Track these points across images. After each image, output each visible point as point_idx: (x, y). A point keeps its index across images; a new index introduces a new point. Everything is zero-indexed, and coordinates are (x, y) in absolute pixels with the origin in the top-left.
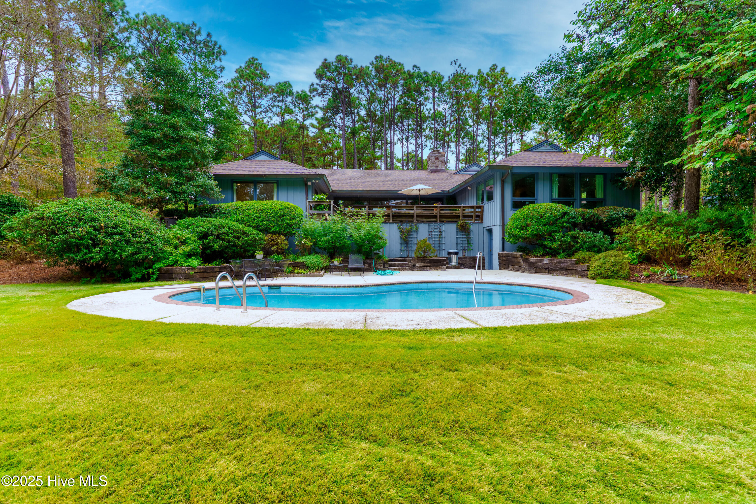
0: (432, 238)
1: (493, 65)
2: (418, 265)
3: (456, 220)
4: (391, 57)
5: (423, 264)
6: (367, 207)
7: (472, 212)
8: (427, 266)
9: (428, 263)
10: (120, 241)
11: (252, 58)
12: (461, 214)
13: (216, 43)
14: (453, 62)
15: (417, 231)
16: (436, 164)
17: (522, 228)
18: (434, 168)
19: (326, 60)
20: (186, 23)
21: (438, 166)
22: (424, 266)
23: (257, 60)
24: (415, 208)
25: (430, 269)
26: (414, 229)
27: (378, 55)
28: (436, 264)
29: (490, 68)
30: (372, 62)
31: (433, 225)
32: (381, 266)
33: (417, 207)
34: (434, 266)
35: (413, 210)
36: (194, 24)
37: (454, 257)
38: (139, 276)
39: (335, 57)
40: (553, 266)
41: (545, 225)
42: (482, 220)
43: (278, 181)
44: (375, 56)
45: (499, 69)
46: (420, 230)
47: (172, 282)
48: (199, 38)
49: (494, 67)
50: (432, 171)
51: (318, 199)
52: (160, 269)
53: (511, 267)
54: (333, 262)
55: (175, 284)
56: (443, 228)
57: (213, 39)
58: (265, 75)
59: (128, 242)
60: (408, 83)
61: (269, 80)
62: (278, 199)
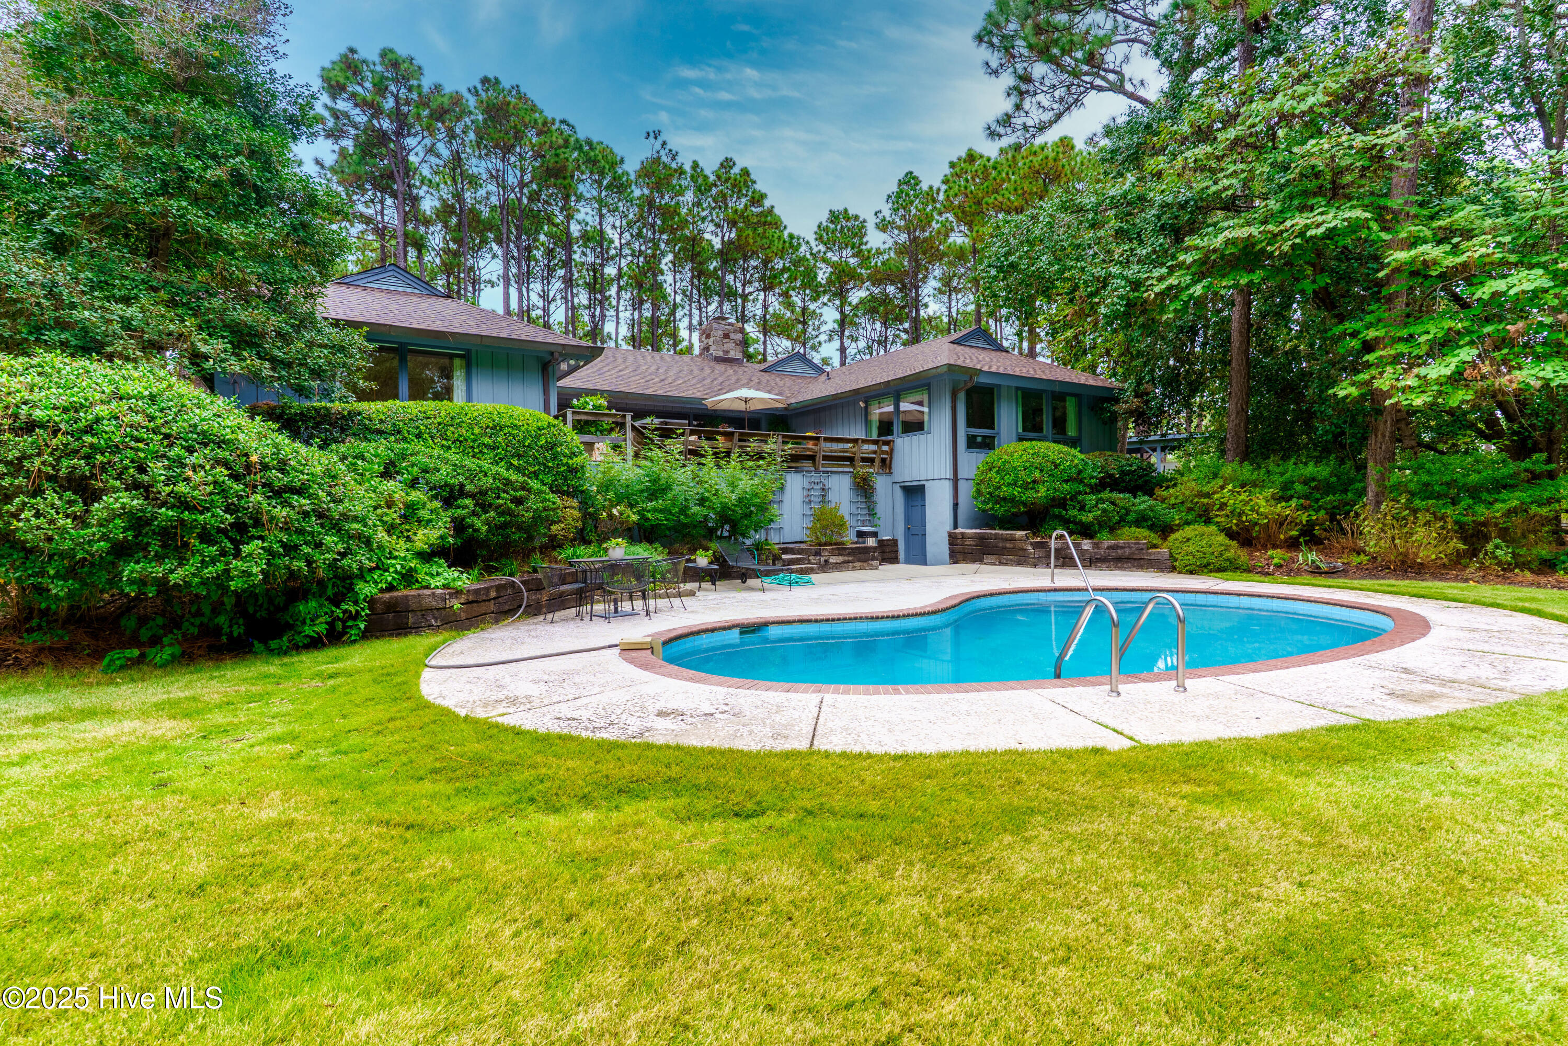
0: (810, 501)
1: (727, 160)
2: (833, 560)
4: (522, 90)
5: (841, 559)
7: (875, 452)
8: (849, 562)
9: (849, 554)
12: (857, 456)
14: (652, 134)
16: (726, 347)
17: (1026, 486)
18: (721, 354)
19: (352, 51)
21: (728, 352)
22: (844, 562)
25: (854, 568)
27: (491, 76)
29: (722, 165)
30: (475, 88)
31: (812, 477)
37: (871, 542)
39: (378, 51)
40: (1101, 553)
41: (1066, 481)
42: (890, 468)
43: (469, 351)
44: (481, 75)
45: (736, 170)
46: (788, 486)
49: (727, 164)
50: (719, 360)
51: (595, 407)
52: (370, 602)
53: (989, 559)
54: (694, 561)
56: (824, 483)
60: (562, 156)
62: (469, 399)
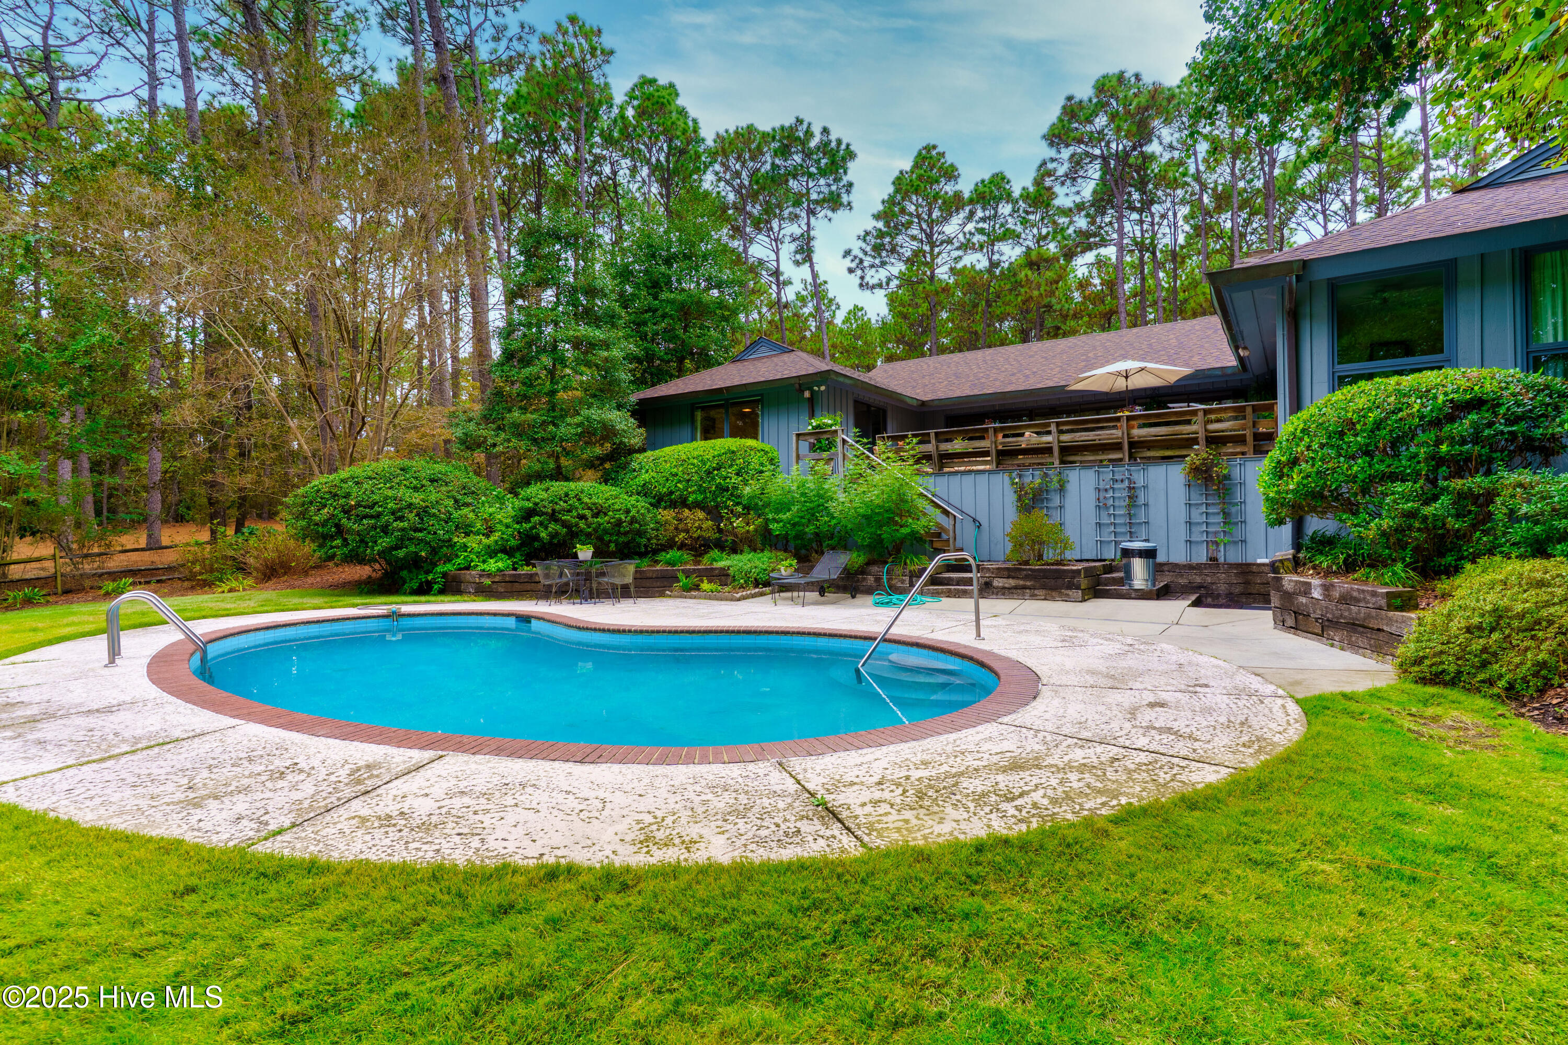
0: (1107, 507)
2: (998, 583)
3: (1184, 453)
5: (1012, 582)
6: (932, 436)
7: (1242, 426)
8: (1024, 588)
9: (1026, 578)
10: (374, 527)
11: (925, 148)
12: (1201, 436)
13: (839, 142)
15: (1062, 489)
20: (787, 124)
22: (1016, 588)
23: (934, 147)
24: (1053, 428)
26: (1055, 485)
28: (1052, 582)
31: (1107, 473)
32: (903, 582)
33: (1058, 424)
34: (1043, 587)
35: (1049, 433)
36: (799, 121)
37: (1138, 566)
38: (415, 585)
43: (762, 395)
46: (1072, 487)
47: (458, 597)
48: (813, 144)
52: (445, 575)
55: (449, 602)
56: (1139, 478)
57: (833, 137)
58: (951, 174)
59: (385, 530)
61: (959, 180)
62: (762, 434)
